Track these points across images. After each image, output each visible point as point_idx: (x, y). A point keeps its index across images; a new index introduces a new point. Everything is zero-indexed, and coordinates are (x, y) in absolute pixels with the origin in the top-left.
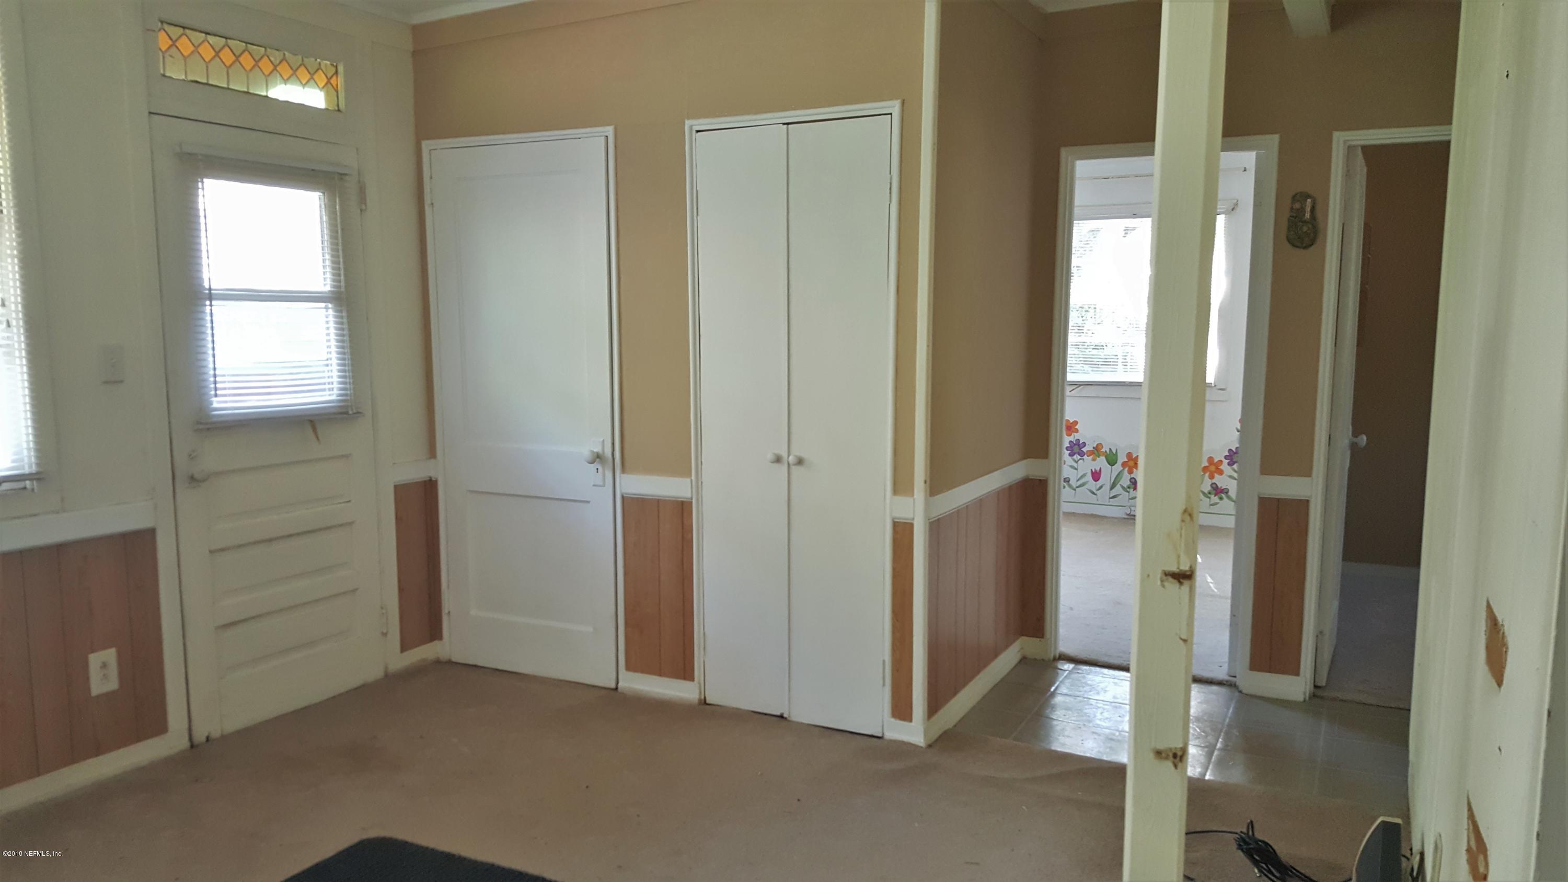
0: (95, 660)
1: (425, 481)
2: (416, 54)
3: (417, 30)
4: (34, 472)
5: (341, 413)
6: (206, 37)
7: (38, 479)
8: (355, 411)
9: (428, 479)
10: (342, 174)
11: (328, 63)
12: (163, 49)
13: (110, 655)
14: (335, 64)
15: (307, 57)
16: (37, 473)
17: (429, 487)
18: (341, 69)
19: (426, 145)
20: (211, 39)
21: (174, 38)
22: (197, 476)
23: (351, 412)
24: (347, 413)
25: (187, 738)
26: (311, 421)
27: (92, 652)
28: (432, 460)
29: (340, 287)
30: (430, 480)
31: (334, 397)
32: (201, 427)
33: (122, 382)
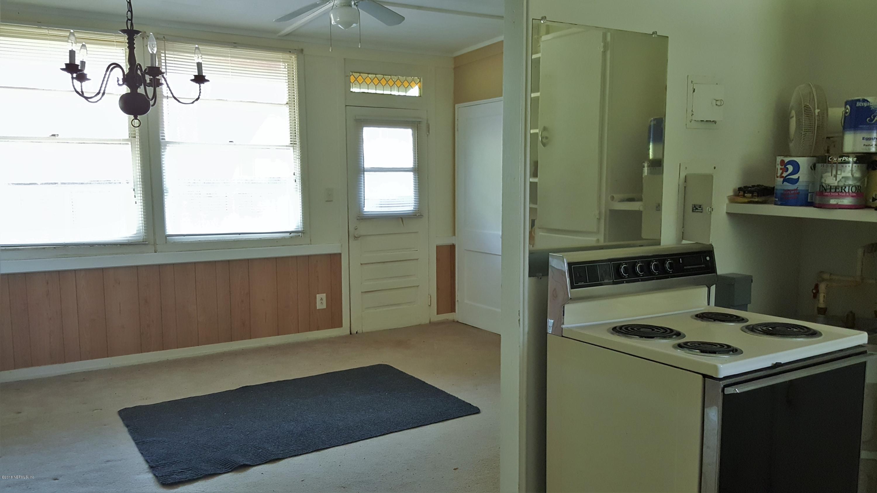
0: (318, 296)
1: (451, 245)
2: (455, 69)
3: (456, 58)
4: (302, 230)
5: (414, 215)
6: (368, 75)
7: (303, 233)
8: (419, 215)
9: (453, 244)
10: (420, 121)
11: (417, 78)
12: (352, 82)
13: (324, 296)
14: (419, 78)
15: (407, 77)
16: (303, 231)
17: (452, 247)
18: (421, 80)
19: (456, 105)
20: (370, 76)
21: (356, 77)
22: (356, 236)
23: (417, 215)
24: (416, 215)
25: (349, 331)
26: (401, 218)
27: (318, 294)
28: (454, 237)
29: (416, 166)
30: (453, 245)
31: (412, 209)
32: (359, 218)
33: (332, 201)
